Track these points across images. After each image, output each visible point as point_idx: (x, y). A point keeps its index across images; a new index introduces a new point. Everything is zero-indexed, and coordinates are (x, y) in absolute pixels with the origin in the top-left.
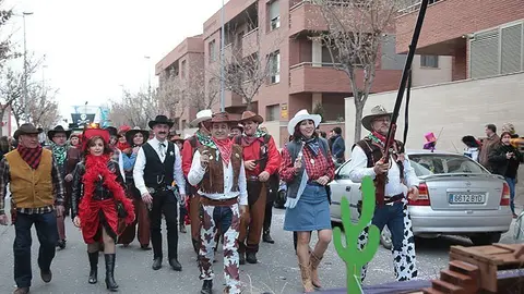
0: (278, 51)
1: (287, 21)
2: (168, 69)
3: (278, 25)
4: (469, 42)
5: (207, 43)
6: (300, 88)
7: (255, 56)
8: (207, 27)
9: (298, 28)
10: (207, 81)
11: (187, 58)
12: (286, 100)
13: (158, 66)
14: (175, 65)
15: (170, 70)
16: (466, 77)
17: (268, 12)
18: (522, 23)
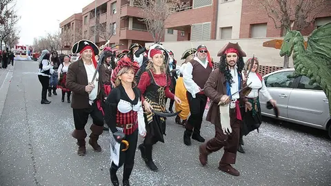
0: (115, 23)
1: (118, 12)
2: (65, 26)
3: (115, 12)
4: (192, 27)
5: (83, 17)
6: (124, 38)
7: (105, 24)
8: (84, 10)
9: (124, 14)
10: (83, 31)
11: (74, 22)
12: (118, 42)
13: (61, 24)
14: (69, 25)
16: (189, 39)
17: (111, 7)
18: (210, 22)
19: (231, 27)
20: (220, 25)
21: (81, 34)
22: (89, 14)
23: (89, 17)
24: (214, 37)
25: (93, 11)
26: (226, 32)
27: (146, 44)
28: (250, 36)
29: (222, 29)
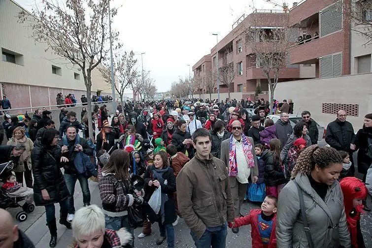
0: (241, 62)
1: (244, 49)
2: (197, 69)
3: (241, 51)
4: (320, 61)
5: (212, 58)
6: (251, 78)
9: (249, 52)
11: (205, 64)
12: (246, 82)
13: (193, 67)
14: (200, 67)
17: (237, 45)
18: (341, 53)
19: (370, 55)
22: (217, 55)
26: (364, 61)
29: (359, 58)
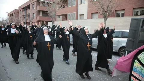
0: (34, 13)
1: (35, 8)
3: (34, 9)
4: (68, 15)
5: (19, 11)
6: (39, 20)
7: (30, 14)
8: (19, 7)
10: (19, 18)
11: (15, 13)
13: (8, 14)
15: (11, 15)
16: (67, 20)
17: (32, 6)
18: (75, 13)
19: (84, 14)
20: (79, 14)
21: (18, 18)
22: (22, 10)
23: (22, 11)
24: (77, 19)
25: (24, 8)
26: (82, 16)
27: (48, 22)
28: (92, 18)
29: (80, 15)
